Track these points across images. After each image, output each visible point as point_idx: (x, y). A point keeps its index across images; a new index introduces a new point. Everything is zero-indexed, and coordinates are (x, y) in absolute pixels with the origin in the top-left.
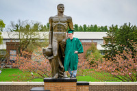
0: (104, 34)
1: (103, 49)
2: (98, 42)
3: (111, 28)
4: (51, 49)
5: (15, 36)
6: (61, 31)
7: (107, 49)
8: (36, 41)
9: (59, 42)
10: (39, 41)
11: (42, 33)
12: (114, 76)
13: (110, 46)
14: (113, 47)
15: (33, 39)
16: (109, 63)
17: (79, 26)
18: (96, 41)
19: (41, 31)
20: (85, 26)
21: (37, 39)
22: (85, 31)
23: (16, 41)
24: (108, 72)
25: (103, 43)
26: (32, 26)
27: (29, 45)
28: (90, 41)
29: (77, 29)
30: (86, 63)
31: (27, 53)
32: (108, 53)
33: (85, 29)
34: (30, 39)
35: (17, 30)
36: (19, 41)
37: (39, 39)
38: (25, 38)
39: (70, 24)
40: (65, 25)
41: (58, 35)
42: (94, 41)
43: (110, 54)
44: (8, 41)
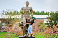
0: (47, 16)
1: (47, 23)
2: (44, 19)
3: (50, 13)
4: (23, 23)
5: (5, 16)
6: (27, 14)
7: (49, 23)
8: (15, 19)
9: (27, 19)
10: (16, 19)
11: (18, 15)
12: (52, 35)
13: (50, 21)
14: (52, 22)
15: (13, 18)
16: (50, 29)
17: (35, 12)
18: (43, 19)
19: (17, 14)
20: (38, 12)
21: (15, 18)
22: (38, 14)
23: (5, 19)
24: (50, 33)
25: (47, 20)
26: (13, 12)
27: (11, 21)
28: (41, 19)
29: (35, 13)
30: (39, 29)
31: (11, 25)
32: (49, 25)
33: (38, 13)
34: (12, 18)
35: (6, 14)
36: (7, 19)
37: (16, 18)
38: (10, 17)
39: (32, 11)
40: (29, 11)
41: (26, 16)
42: (42, 19)
43: (50, 25)
44: (1, 19)
